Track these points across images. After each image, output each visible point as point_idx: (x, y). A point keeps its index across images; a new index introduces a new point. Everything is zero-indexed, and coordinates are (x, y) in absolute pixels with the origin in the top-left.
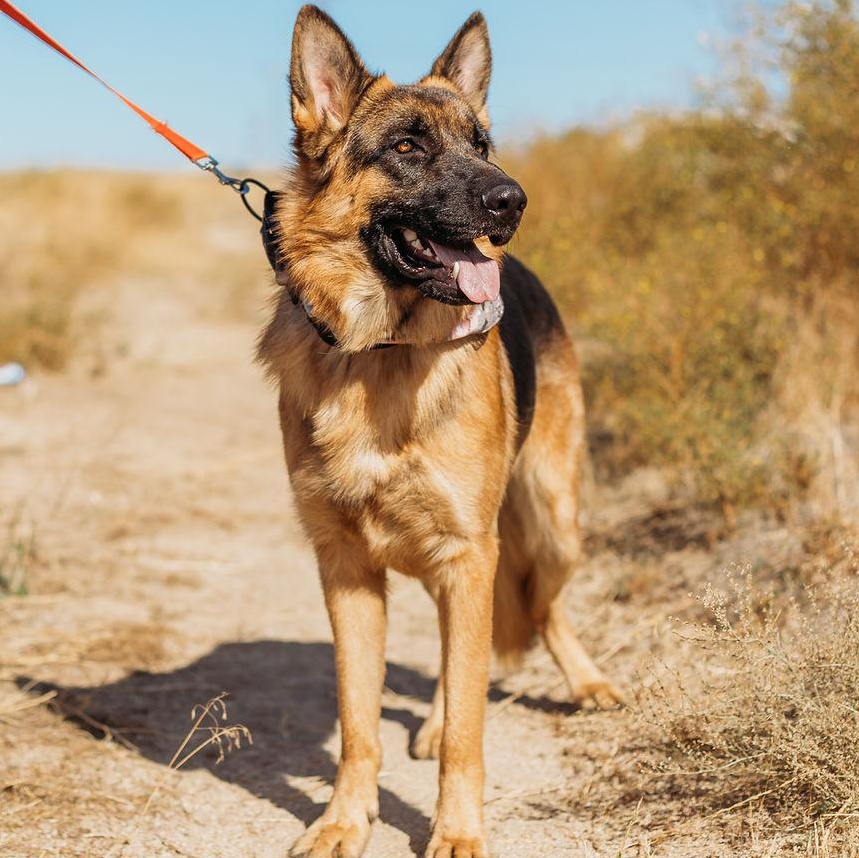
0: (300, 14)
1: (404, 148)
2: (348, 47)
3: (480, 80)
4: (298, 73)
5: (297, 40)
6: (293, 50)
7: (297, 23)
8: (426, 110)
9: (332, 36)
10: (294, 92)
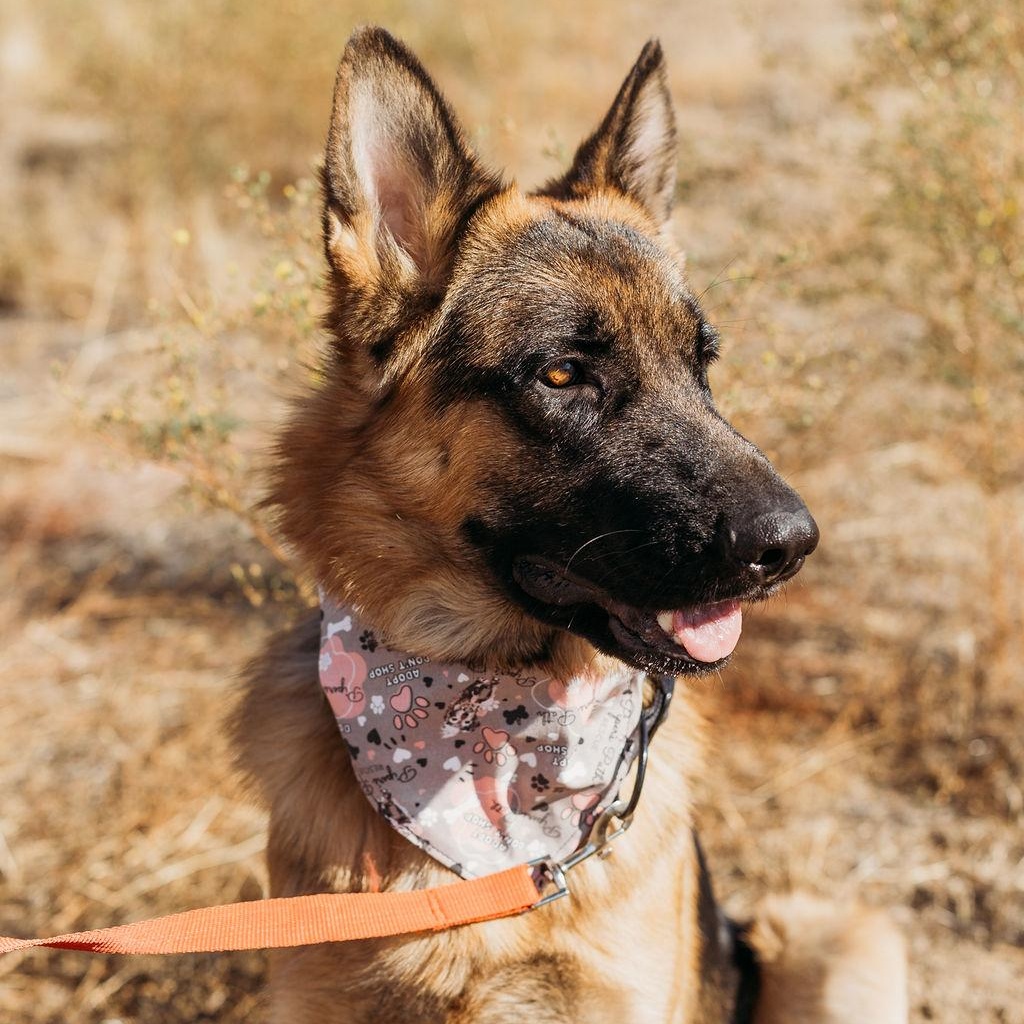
1: (560, 378)
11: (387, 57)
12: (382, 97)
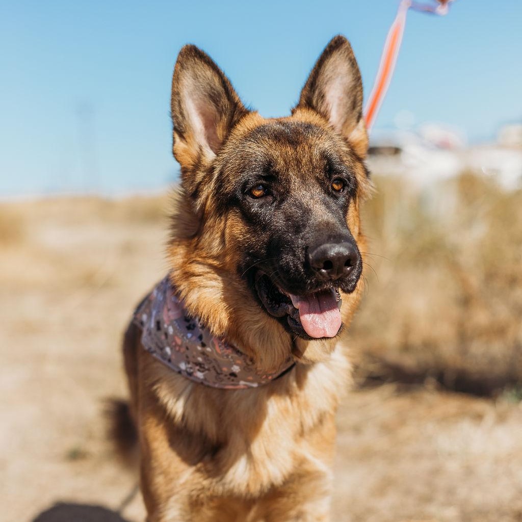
0: (181, 54)
1: (257, 193)
2: (225, 83)
3: (352, 98)
4: (177, 108)
5: (176, 79)
6: (173, 86)
7: (178, 62)
8: (277, 153)
9: (209, 73)
10: (175, 129)
11: (196, 59)
12: (196, 77)
